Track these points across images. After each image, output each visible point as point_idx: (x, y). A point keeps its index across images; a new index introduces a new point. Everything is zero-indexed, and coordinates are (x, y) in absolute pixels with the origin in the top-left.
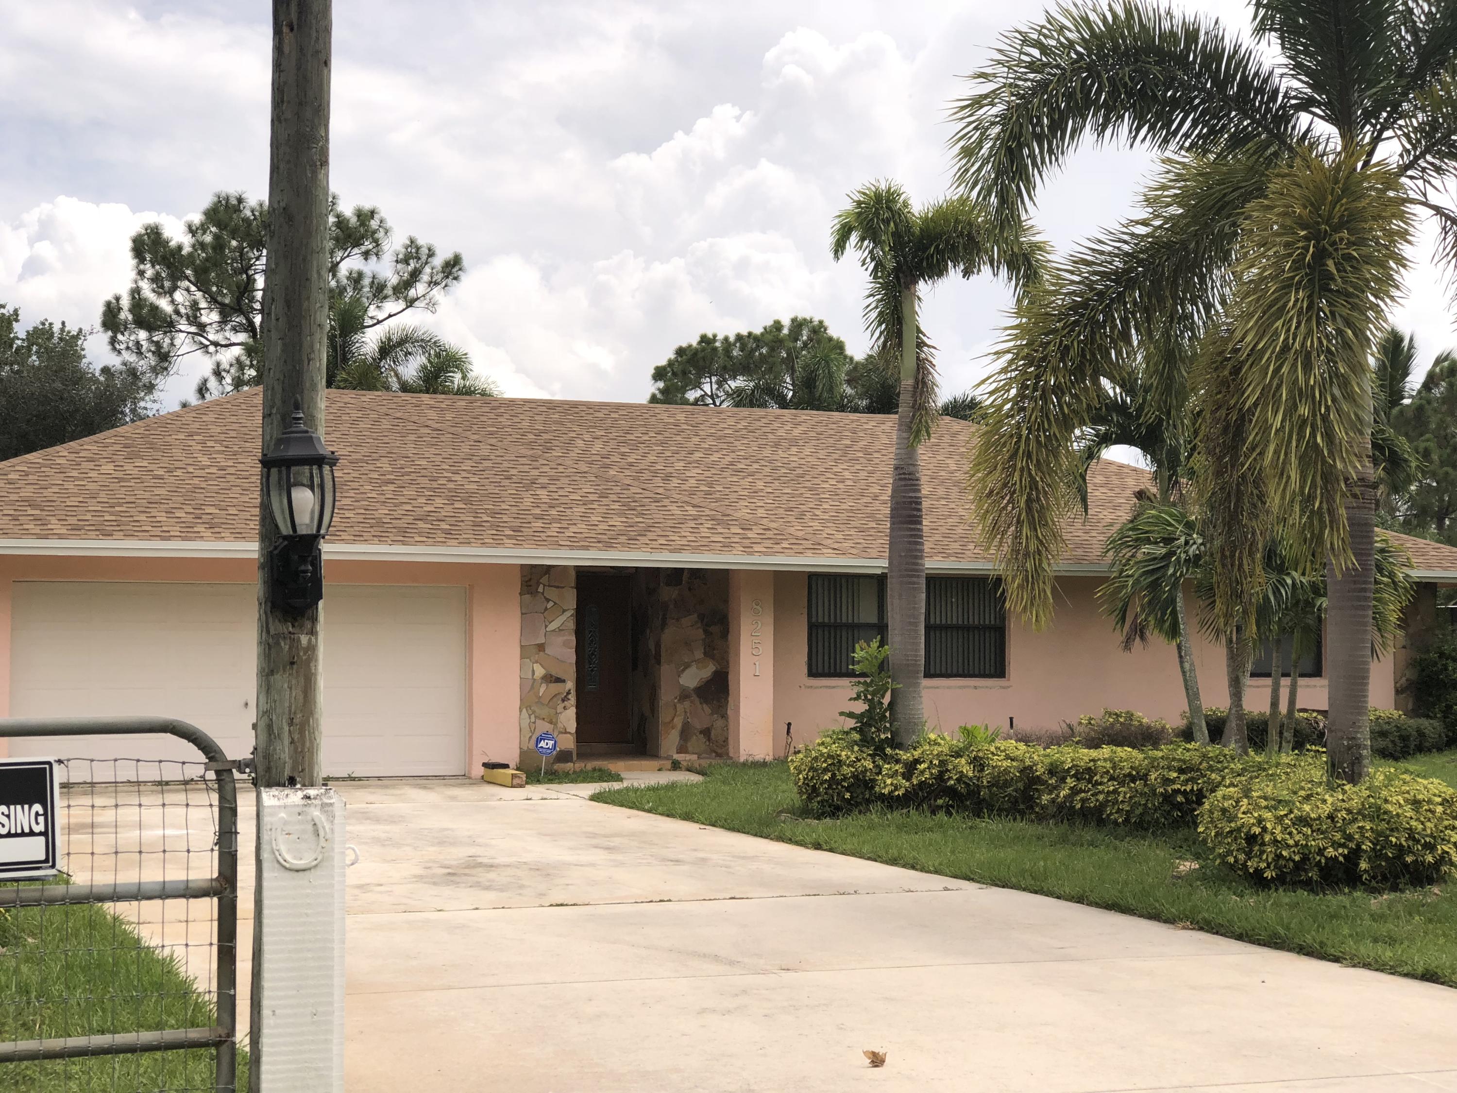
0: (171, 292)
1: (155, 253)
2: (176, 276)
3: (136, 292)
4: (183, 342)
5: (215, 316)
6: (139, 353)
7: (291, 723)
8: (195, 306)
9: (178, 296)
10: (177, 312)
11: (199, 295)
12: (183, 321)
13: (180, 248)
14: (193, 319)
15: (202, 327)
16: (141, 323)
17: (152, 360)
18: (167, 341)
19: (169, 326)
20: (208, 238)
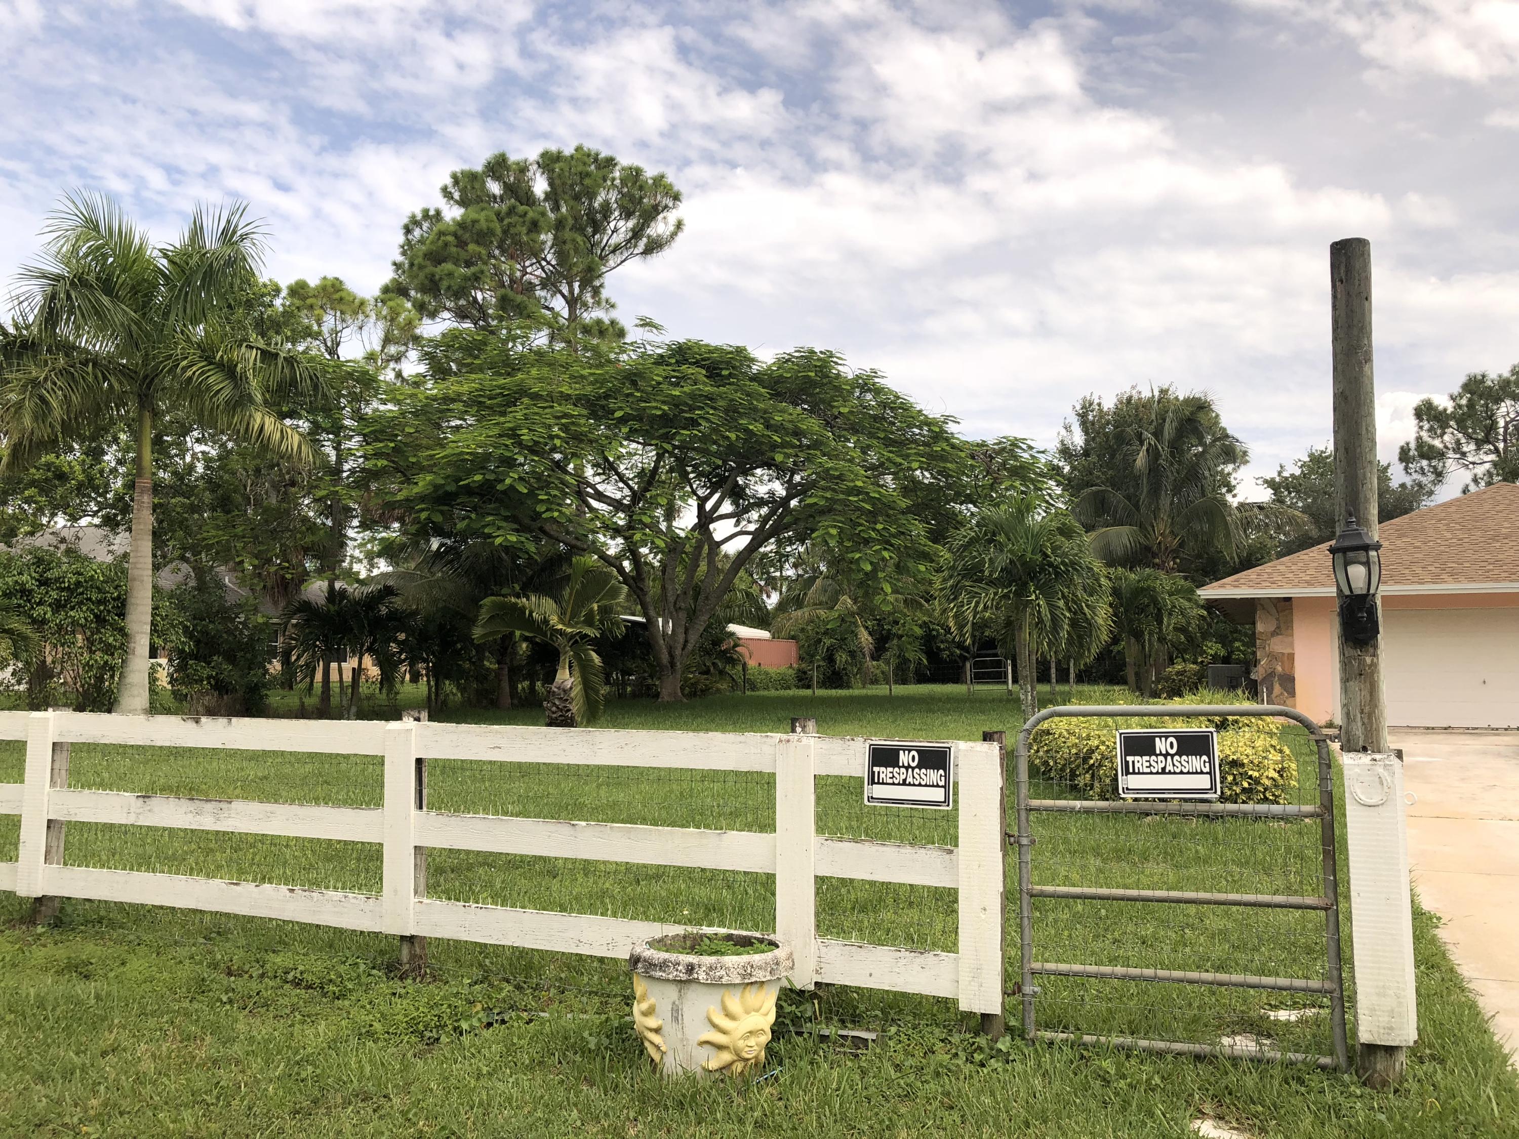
0: (1442, 435)
1: (1428, 415)
2: (1444, 426)
3: (1419, 439)
4: (1451, 463)
5: (1472, 447)
6: (1423, 474)
7: (1362, 712)
8: (1458, 443)
9: (1447, 438)
10: (1446, 447)
11: (1460, 435)
12: (1451, 452)
13: (1445, 410)
14: (1458, 448)
15: (1464, 454)
16: (1422, 456)
17: (1432, 477)
18: (1441, 464)
19: (1441, 455)
20: (1464, 402)
